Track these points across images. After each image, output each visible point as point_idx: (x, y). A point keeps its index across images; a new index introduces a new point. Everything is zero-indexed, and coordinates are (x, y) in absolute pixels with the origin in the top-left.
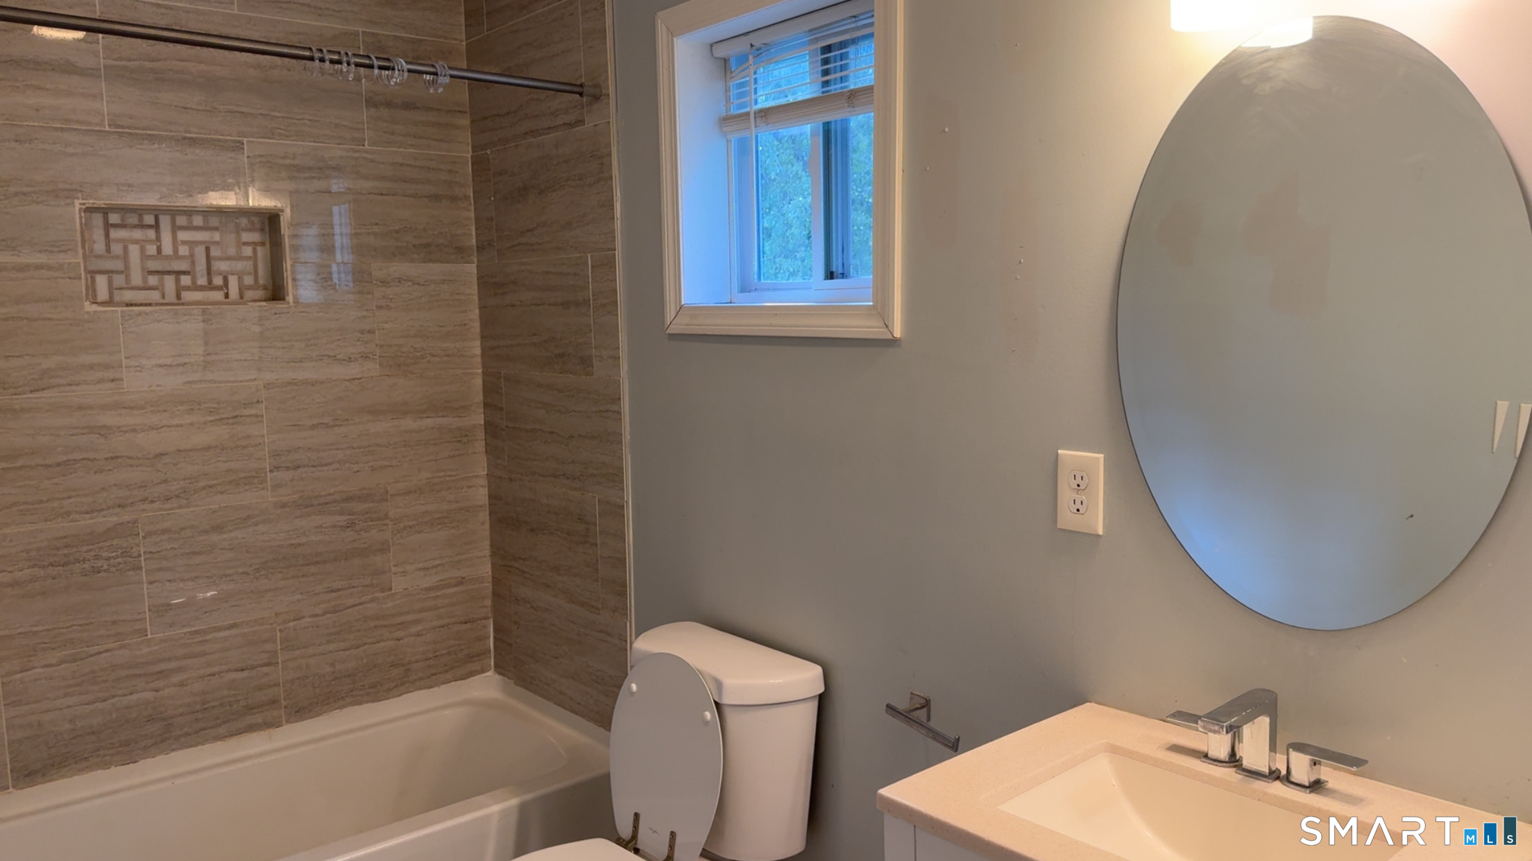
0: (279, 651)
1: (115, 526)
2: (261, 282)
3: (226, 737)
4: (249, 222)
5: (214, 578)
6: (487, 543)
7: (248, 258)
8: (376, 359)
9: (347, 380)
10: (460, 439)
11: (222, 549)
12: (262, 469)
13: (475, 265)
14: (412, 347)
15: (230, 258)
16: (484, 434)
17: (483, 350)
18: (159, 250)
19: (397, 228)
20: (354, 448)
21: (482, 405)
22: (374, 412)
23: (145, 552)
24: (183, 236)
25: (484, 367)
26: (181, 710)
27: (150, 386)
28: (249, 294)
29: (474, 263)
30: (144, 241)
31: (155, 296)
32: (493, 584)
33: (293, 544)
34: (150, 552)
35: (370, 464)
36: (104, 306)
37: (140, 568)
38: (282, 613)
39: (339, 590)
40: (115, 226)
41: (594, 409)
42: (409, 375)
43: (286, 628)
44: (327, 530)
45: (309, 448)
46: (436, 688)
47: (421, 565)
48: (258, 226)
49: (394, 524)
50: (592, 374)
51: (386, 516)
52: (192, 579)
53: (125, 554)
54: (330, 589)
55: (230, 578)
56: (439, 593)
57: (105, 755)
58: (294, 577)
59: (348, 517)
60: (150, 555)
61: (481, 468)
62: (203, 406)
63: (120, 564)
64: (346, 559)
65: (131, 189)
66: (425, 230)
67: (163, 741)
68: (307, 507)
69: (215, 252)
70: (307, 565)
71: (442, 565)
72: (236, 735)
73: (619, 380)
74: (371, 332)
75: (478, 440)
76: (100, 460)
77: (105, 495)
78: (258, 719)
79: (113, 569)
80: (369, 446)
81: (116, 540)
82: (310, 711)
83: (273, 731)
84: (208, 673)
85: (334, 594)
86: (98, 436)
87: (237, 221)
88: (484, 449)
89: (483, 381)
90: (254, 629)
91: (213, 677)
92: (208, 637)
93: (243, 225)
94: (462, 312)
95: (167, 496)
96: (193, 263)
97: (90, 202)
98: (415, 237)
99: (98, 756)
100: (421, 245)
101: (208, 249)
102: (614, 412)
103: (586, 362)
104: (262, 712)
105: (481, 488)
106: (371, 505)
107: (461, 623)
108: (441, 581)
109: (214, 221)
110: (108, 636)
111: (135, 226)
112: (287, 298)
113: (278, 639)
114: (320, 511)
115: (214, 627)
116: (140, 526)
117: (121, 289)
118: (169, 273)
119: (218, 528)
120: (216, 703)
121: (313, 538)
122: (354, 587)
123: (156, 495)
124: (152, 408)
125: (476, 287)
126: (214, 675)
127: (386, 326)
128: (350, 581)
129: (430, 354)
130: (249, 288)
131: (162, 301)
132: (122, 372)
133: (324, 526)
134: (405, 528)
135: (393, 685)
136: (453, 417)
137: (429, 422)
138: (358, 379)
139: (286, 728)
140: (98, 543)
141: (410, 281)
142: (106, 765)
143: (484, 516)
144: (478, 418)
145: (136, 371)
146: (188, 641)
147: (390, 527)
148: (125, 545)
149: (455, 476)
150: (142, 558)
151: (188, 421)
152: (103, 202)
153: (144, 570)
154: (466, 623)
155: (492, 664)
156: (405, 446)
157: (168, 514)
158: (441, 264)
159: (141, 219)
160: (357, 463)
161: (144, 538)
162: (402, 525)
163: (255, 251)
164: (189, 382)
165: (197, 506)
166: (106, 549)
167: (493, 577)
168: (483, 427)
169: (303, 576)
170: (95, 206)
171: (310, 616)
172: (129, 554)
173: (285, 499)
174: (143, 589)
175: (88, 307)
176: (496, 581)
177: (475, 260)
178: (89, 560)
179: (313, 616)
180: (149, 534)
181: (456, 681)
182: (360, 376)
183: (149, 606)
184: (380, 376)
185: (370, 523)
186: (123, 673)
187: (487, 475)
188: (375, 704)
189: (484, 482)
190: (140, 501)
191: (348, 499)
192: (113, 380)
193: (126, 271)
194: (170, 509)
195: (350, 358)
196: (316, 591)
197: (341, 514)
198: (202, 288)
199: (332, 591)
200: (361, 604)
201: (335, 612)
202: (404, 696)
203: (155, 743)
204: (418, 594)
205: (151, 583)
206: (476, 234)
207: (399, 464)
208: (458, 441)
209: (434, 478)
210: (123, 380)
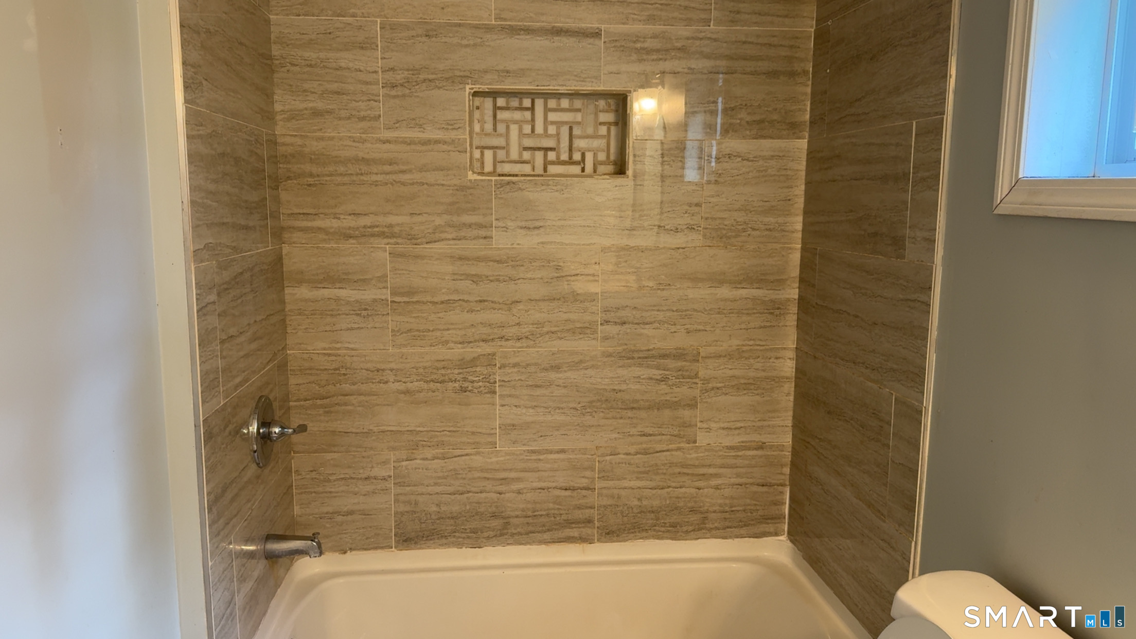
0: (597, 479)
1: (479, 356)
2: (612, 158)
3: (550, 542)
4: (606, 104)
5: (550, 409)
6: (791, 413)
7: (602, 137)
8: (700, 231)
9: (673, 249)
10: (772, 311)
11: (558, 386)
12: (595, 322)
13: (806, 140)
14: (735, 220)
15: (587, 137)
16: (797, 309)
17: (805, 224)
18: (533, 130)
19: (732, 106)
20: (673, 311)
21: (798, 280)
22: (695, 279)
23: (499, 380)
24: (552, 116)
25: (803, 243)
26: (517, 513)
27: (513, 244)
28: (602, 169)
29: (805, 138)
30: (522, 121)
31: (527, 169)
32: (792, 454)
33: (614, 390)
34: (503, 381)
35: (686, 327)
36: (489, 176)
37: (494, 392)
38: (601, 447)
39: (650, 435)
40: (501, 108)
41: (901, 296)
42: (728, 247)
43: (603, 461)
44: (644, 381)
45: (635, 308)
46: (730, 540)
47: (726, 425)
48: (613, 107)
49: (703, 384)
50: (903, 257)
51: (696, 376)
52: (534, 407)
53: (484, 380)
54: (643, 433)
55: (562, 411)
56: (740, 453)
57: (460, 537)
58: (613, 418)
59: (663, 372)
60: (503, 383)
61: (790, 339)
62: (552, 264)
63: (480, 387)
64: (658, 409)
65: (508, 74)
66: (759, 106)
67: (502, 535)
68: (629, 358)
69: (577, 131)
70: (625, 409)
71: (745, 427)
72: (558, 542)
73: (933, 266)
74: (698, 205)
75: (790, 313)
76: (471, 302)
77: (473, 330)
78: (575, 533)
79: (476, 391)
80: (686, 310)
81: (479, 367)
82: (618, 536)
83: (587, 546)
84: (539, 486)
85: (645, 438)
86: (472, 282)
87: (597, 103)
88: (796, 323)
89: (801, 256)
90: (578, 456)
91: (542, 491)
92: (542, 457)
93: (601, 107)
94: (788, 187)
95: (519, 336)
96: (559, 141)
97: (477, 87)
98: (749, 114)
99: (454, 536)
100: (754, 121)
101: (571, 129)
102: (922, 302)
103: (898, 243)
104: (580, 528)
105: (788, 361)
106: (684, 363)
107: (758, 485)
108: (743, 442)
109: (578, 103)
110: (468, 443)
111: (517, 109)
112: (627, 172)
113: (597, 468)
114: (639, 364)
115: (547, 450)
116: (497, 358)
117: (503, 162)
118: (539, 149)
119: (557, 368)
120: (544, 513)
121: (632, 387)
122: (663, 435)
123: (511, 335)
124: (513, 263)
125: (804, 163)
126: (544, 489)
127: (712, 200)
128: (660, 429)
129: (751, 228)
130: (602, 163)
131: (532, 173)
132: (492, 231)
133: (642, 377)
134: (713, 389)
135: (691, 528)
136: (767, 290)
137: (743, 292)
138: (683, 248)
139: (597, 546)
140: (466, 368)
141: (739, 157)
142: (459, 545)
143: (790, 387)
144: (793, 293)
145: (503, 231)
146: (526, 458)
147: (699, 385)
148: (485, 373)
149: (764, 346)
150: (497, 385)
151: (539, 276)
152: (486, 87)
153: (498, 394)
154: (763, 485)
155: (786, 529)
156: (719, 313)
157: (519, 351)
158: (771, 140)
159: (521, 103)
160: (675, 324)
161: (500, 368)
162: (710, 385)
163: (609, 130)
164: (542, 243)
165: (541, 347)
166: (471, 374)
167: (793, 448)
168: (797, 301)
169: (621, 418)
170: (481, 90)
171: (624, 454)
172: (488, 380)
173: (610, 350)
174: (495, 410)
175: (471, 176)
176: (795, 453)
177: (807, 135)
178: (459, 381)
179: (627, 454)
180: (503, 366)
181: (750, 537)
182: (684, 246)
183: (499, 424)
184: (702, 246)
185: (681, 380)
186: (477, 475)
187: (796, 348)
188: (674, 542)
189: (792, 354)
190: (499, 338)
191: (664, 356)
192: (485, 238)
193: (506, 148)
194: (520, 348)
195: (677, 229)
196: (631, 433)
197: (658, 368)
198: (564, 163)
199: (644, 435)
200: (668, 451)
201: (646, 454)
202: (699, 540)
203: (495, 536)
204: (720, 450)
205: (503, 406)
206: (811, 109)
207: (712, 329)
208: (772, 313)
209: (744, 345)
210: (492, 238)
